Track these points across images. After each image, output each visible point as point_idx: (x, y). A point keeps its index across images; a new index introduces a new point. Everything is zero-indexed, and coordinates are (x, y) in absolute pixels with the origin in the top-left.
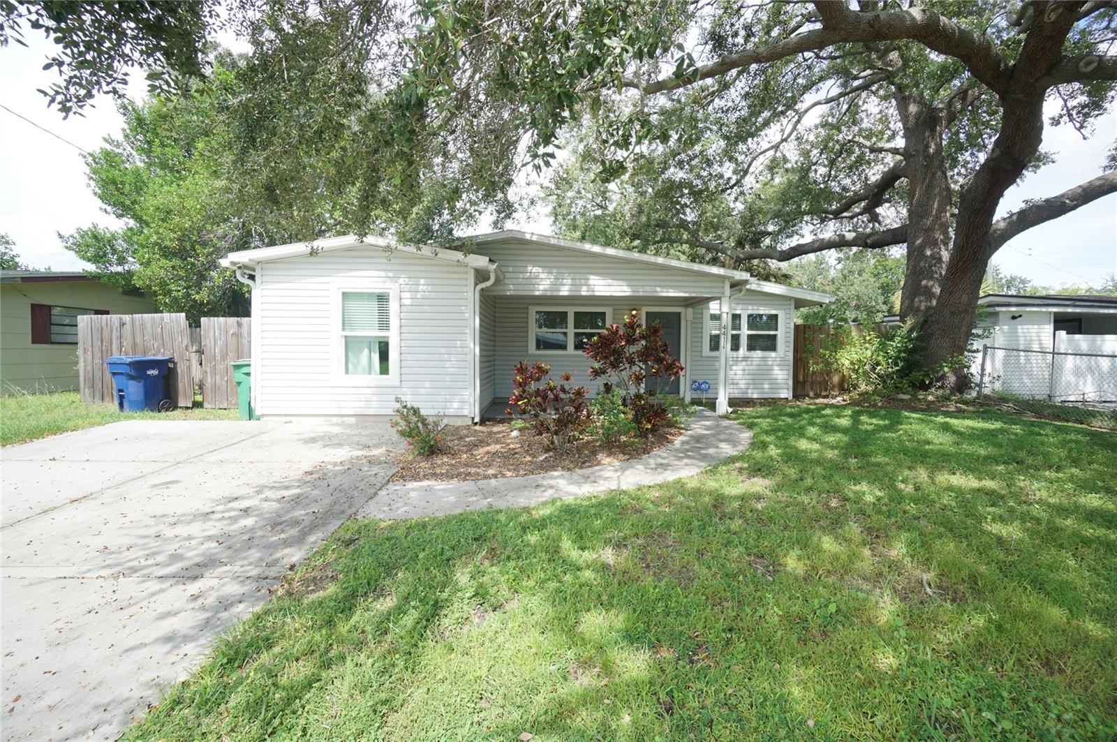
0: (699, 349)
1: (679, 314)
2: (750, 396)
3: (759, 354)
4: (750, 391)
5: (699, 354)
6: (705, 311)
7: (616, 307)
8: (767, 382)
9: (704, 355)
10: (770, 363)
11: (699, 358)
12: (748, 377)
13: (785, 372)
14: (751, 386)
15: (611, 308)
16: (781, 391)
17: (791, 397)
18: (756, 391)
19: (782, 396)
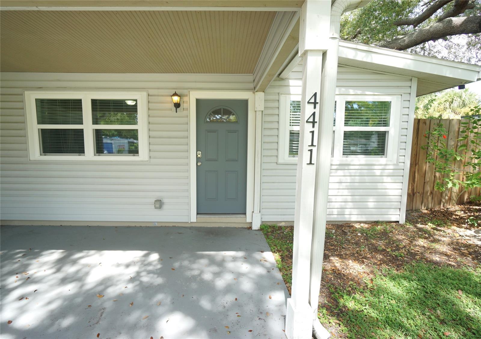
0: (274, 153)
1: (245, 103)
2: (347, 218)
3: (361, 159)
4: (347, 211)
5: (274, 159)
6: (282, 98)
7: (151, 92)
8: (371, 199)
9: (280, 161)
10: (378, 173)
11: (274, 166)
12: (346, 192)
13: (399, 186)
14: (350, 205)
15: (145, 94)
16: (392, 211)
17: (402, 221)
18: (355, 211)
19: (394, 219)
